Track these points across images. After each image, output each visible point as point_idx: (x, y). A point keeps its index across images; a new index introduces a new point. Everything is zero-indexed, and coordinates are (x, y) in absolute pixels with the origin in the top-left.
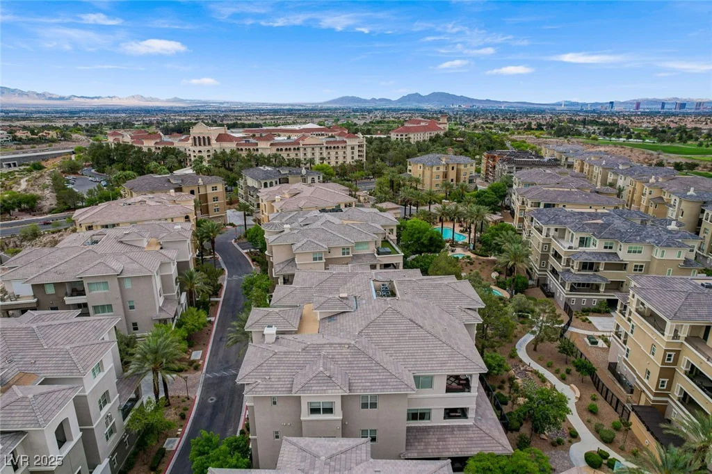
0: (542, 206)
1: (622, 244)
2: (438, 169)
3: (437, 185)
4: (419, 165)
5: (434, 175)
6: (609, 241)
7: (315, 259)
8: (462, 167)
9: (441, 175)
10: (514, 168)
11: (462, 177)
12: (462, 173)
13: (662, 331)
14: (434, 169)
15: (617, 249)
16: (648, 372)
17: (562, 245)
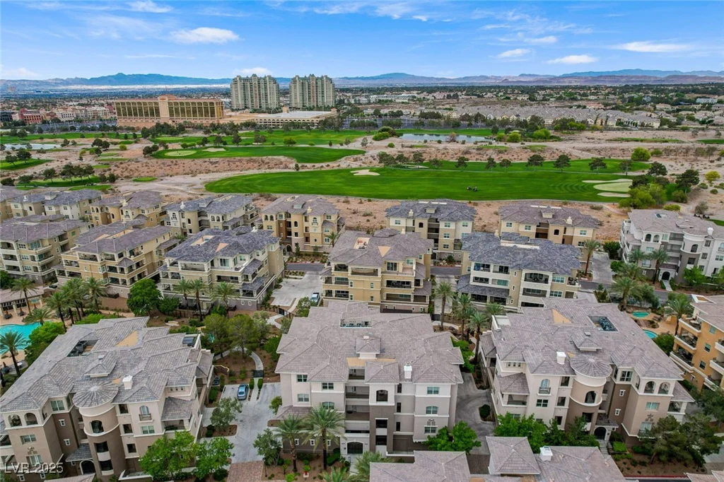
6: (251, 253)
15: (255, 256)
16: (372, 297)
17: (229, 270)
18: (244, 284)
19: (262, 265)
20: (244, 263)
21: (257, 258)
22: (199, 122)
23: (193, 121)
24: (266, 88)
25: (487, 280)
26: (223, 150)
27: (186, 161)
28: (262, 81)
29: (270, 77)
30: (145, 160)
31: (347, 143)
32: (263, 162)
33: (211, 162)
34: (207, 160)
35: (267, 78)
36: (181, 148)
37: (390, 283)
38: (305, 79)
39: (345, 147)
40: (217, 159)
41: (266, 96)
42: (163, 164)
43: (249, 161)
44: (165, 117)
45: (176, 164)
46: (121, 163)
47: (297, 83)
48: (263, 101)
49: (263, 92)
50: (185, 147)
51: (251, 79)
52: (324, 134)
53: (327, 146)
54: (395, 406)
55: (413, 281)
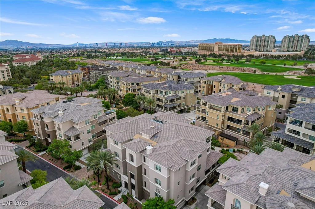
0: (135, 85)
1: (179, 91)
2: (69, 76)
3: (70, 84)
4: (59, 77)
5: (68, 80)
6: (175, 91)
7: (86, 124)
8: (79, 75)
9: (71, 79)
10: (101, 72)
11: (79, 79)
12: (79, 77)
13: (220, 111)
14: (68, 77)
15: (177, 93)
16: (217, 124)
17: (161, 96)
18: (166, 104)
19: (179, 99)
20: (169, 95)
21: (178, 94)
22: (229, 54)
23: (227, 53)
24: (268, 41)
25: (298, 133)
26: (230, 63)
27: (209, 66)
28: (267, 38)
29: (272, 36)
30: (196, 65)
31: (295, 64)
32: (243, 69)
33: (220, 68)
34: (219, 66)
35: (270, 37)
36: (212, 61)
37: (230, 119)
38: (292, 36)
39: (294, 67)
40: (223, 66)
41: (268, 44)
42: (200, 66)
43: (237, 68)
44: (216, 51)
45: (205, 67)
46: (186, 65)
47: (287, 39)
48: (265, 47)
49: (266, 43)
50: (214, 61)
51: (262, 37)
52: (287, 61)
53: (283, 66)
54: (137, 168)
55: (243, 120)
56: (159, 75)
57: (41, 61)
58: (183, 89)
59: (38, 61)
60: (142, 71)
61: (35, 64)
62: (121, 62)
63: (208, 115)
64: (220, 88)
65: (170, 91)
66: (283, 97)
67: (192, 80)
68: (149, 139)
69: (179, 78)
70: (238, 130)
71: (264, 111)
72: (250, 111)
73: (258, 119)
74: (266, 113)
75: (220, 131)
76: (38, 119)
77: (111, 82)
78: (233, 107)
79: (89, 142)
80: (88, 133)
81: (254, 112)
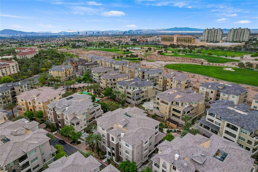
0: (112, 80)
1: (142, 87)
2: (63, 71)
3: (64, 77)
4: (56, 71)
5: (63, 74)
6: (139, 87)
7: (83, 115)
8: (70, 69)
9: (65, 73)
10: (86, 67)
11: (70, 72)
12: (70, 71)
14: (62, 72)
15: (141, 89)
16: (166, 113)
17: (130, 91)
18: (133, 96)
19: (143, 92)
20: (136, 90)
21: (142, 89)
22: (185, 44)
23: (183, 44)
24: (217, 33)
25: (213, 121)
26: (184, 54)
27: (169, 57)
28: (216, 31)
29: (220, 29)
30: (158, 55)
31: (234, 56)
32: (195, 60)
33: (177, 58)
34: (176, 57)
35: (219, 29)
36: (171, 52)
37: (174, 110)
39: (233, 58)
40: (179, 57)
41: (217, 36)
42: (162, 57)
43: (190, 59)
44: (175, 42)
45: (165, 58)
46: (150, 55)
47: (232, 31)
48: (215, 38)
49: (216, 34)
50: (173, 52)
51: (212, 29)
52: (229, 52)
53: (224, 57)
54: (116, 144)
55: (182, 111)
56: (129, 70)
57: (38, 53)
58: (145, 85)
59: (35, 54)
60: (117, 65)
61: (33, 56)
62: (100, 52)
63: (160, 106)
64: (172, 83)
65: (136, 87)
66: (212, 92)
67: (153, 75)
68: (122, 127)
69: (143, 73)
70: (178, 117)
71: (196, 105)
72: (187, 105)
73: (192, 110)
74: (198, 106)
75: (168, 117)
76: (51, 111)
77: (94, 76)
78: (176, 102)
79: (85, 126)
80: (84, 120)
81: (190, 105)
